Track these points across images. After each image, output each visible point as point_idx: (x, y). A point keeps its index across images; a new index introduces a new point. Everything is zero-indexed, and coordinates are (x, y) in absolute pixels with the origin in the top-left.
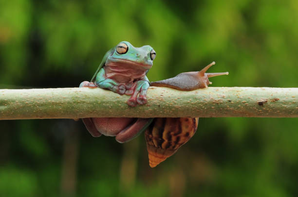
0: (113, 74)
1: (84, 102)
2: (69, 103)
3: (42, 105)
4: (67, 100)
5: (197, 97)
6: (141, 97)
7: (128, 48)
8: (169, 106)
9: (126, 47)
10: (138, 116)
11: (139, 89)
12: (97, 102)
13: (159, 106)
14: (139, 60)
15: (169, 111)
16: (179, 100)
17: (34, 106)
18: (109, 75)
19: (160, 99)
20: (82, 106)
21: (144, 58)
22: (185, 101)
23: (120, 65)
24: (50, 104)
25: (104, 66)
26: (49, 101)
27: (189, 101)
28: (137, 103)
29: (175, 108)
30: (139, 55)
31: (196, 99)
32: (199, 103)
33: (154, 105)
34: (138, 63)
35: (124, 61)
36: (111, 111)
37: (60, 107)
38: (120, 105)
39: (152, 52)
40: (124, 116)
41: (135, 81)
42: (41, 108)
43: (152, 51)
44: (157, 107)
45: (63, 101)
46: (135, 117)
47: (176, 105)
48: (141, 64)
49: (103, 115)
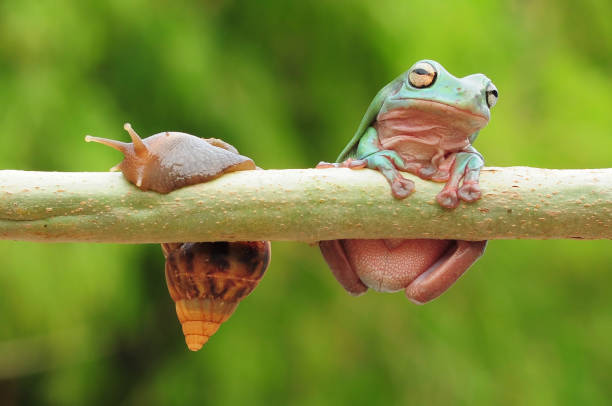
0: (395, 140)
1: (333, 202)
2: (298, 203)
3: (236, 208)
4: (295, 196)
5: (598, 190)
6: (468, 186)
7: (436, 74)
8: (533, 213)
9: (432, 72)
10: (458, 236)
11: (461, 169)
12: (363, 202)
13: (509, 211)
14: (463, 102)
15: (532, 224)
16: (554, 198)
17: (218, 209)
18: (387, 143)
19: (512, 196)
20: (329, 210)
21: (473, 96)
22: (571, 199)
23: (416, 113)
24: (253, 205)
25: (373, 123)
26: (254, 198)
27: (578, 200)
28: (460, 199)
29: (546, 216)
30: (462, 90)
31: (595, 194)
32: (603, 205)
33: (498, 210)
34: (459, 109)
35: (429, 103)
36: (396, 223)
37: (277, 213)
38: (418, 208)
39: (489, 89)
40: (426, 235)
41: (448, 154)
42: (233, 216)
43: (488, 85)
44: (505, 213)
45: (284, 198)
46: (453, 237)
47: (548, 211)
48: (468, 111)
49: (376, 232)
